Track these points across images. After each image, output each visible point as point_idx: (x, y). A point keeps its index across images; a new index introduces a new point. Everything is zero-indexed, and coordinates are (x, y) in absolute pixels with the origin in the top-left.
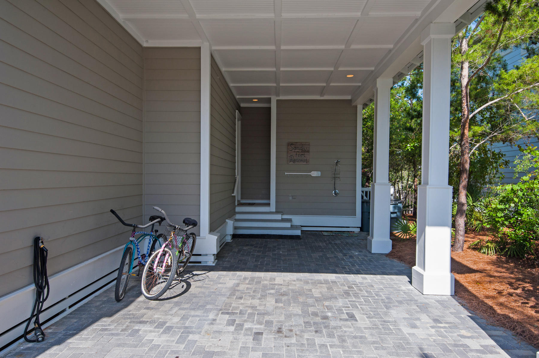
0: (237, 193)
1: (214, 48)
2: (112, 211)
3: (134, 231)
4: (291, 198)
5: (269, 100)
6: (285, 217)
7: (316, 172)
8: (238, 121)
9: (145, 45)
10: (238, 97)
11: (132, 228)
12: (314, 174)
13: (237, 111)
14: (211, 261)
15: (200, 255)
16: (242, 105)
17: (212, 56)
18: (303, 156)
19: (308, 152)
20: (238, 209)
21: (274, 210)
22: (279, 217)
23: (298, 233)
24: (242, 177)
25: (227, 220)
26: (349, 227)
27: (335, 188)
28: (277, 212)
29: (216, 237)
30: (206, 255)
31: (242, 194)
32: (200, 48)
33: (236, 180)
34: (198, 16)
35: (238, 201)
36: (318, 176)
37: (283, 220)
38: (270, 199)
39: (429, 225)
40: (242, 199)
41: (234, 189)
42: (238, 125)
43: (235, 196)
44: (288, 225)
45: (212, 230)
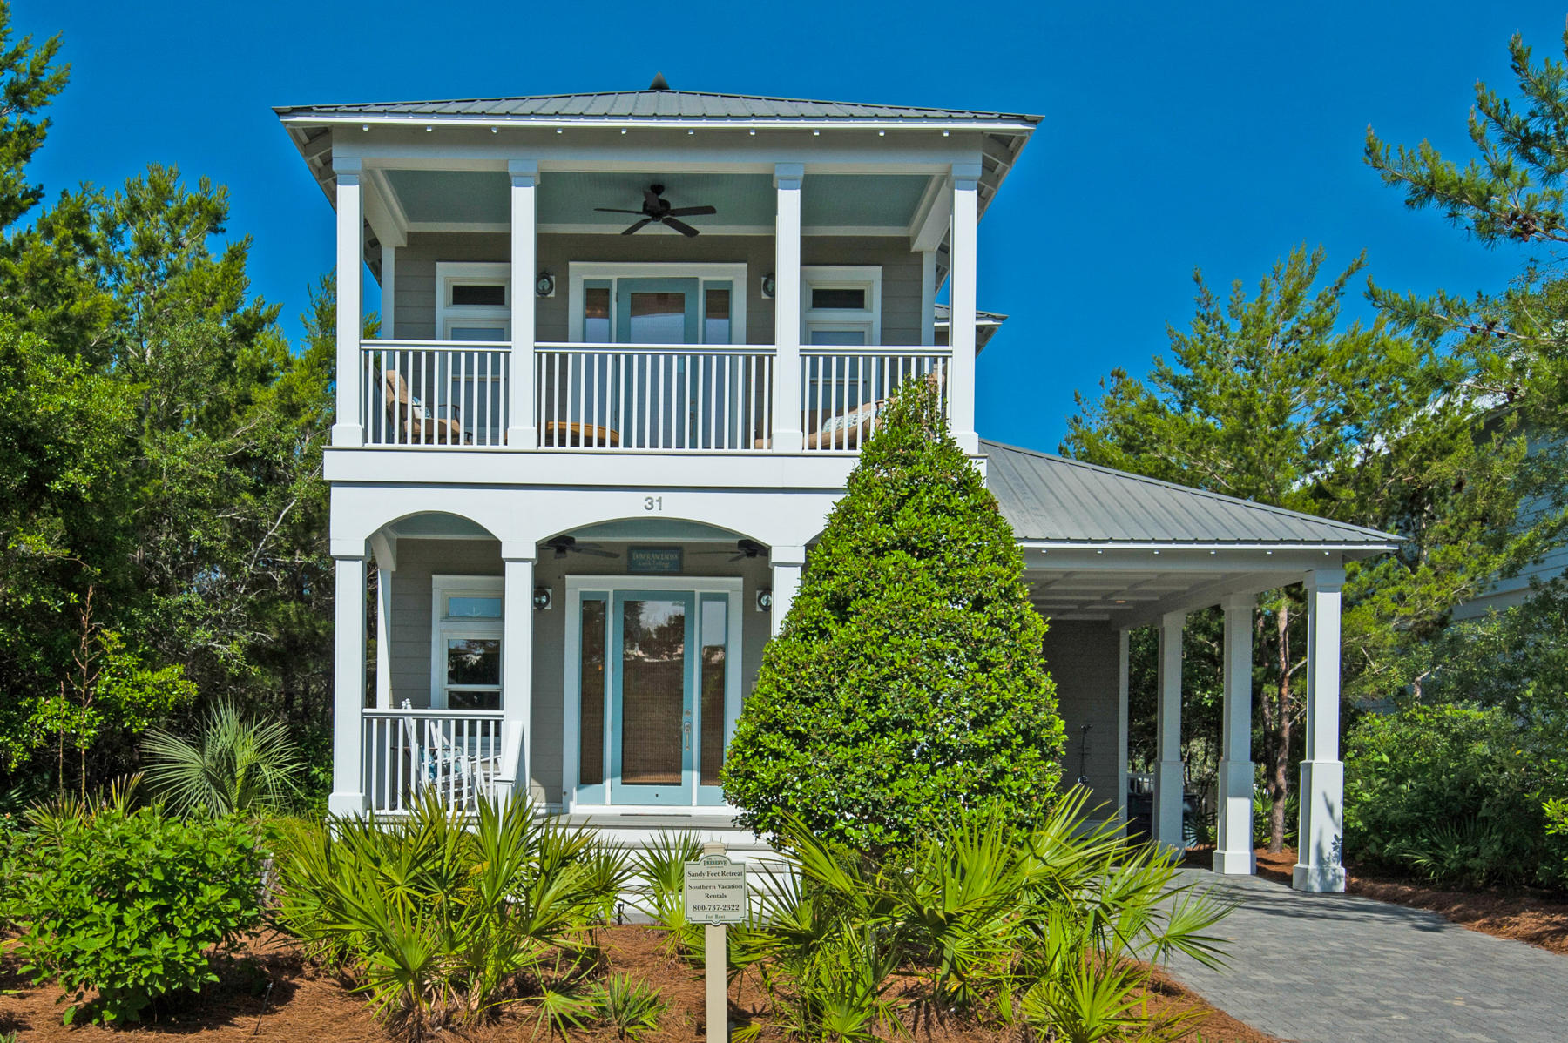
27: (1082, 772)
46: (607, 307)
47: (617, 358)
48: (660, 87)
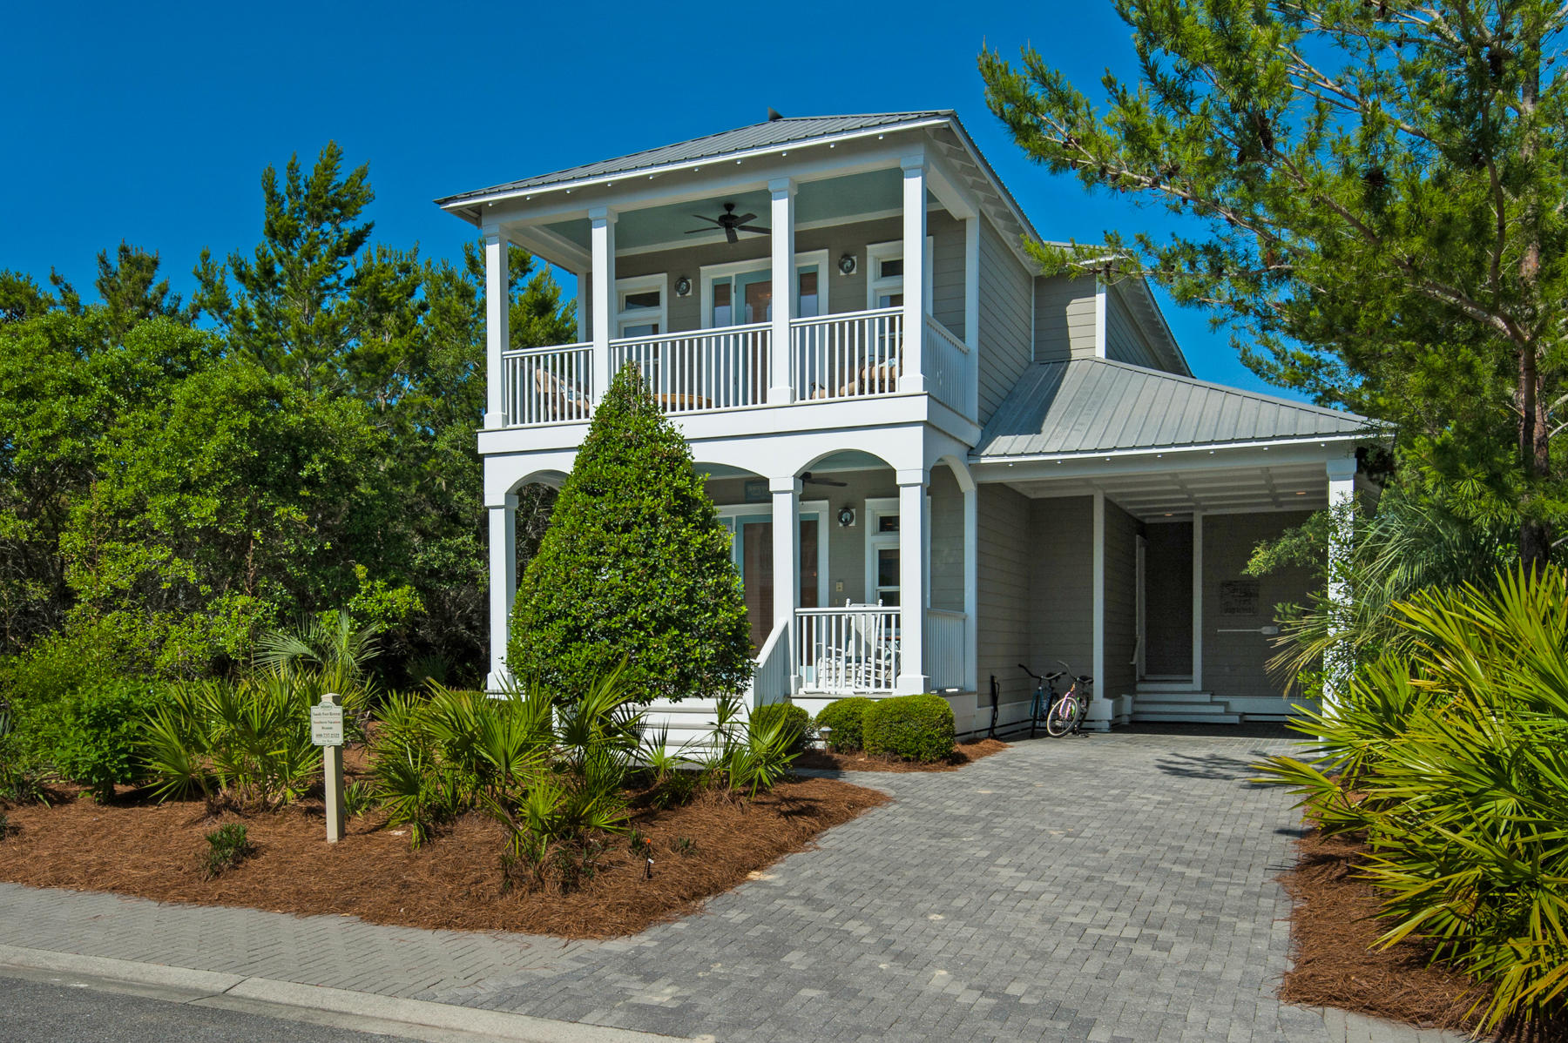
0: (1139, 659)
1: (1107, 492)
2: (1022, 666)
3: (1040, 682)
4: (1228, 670)
5: (1192, 514)
6: (1218, 698)
7: (1270, 627)
8: (1140, 547)
9: (1032, 497)
10: (1139, 515)
11: (1038, 680)
12: (1267, 630)
13: (1138, 536)
14: (1106, 726)
15: (1094, 721)
16: (1147, 523)
17: (1106, 499)
18: (1248, 603)
19: (1257, 595)
20: (1140, 687)
21: (1200, 689)
22: (1206, 698)
23: (1236, 720)
24: (1147, 638)
25: (1124, 695)
28: (1204, 691)
29: (1111, 702)
30: (1100, 721)
31: (1147, 665)
32: (1092, 496)
33: (1135, 641)
35: (1141, 676)
37: (1213, 703)
38: (1192, 674)
40: (1147, 673)
41: (1133, 655)
42: (1140, 553)
43: (1135, 665)
44: (1221, 709)
46: (729, 298)
47: (736, 337)
48: (776, 118)
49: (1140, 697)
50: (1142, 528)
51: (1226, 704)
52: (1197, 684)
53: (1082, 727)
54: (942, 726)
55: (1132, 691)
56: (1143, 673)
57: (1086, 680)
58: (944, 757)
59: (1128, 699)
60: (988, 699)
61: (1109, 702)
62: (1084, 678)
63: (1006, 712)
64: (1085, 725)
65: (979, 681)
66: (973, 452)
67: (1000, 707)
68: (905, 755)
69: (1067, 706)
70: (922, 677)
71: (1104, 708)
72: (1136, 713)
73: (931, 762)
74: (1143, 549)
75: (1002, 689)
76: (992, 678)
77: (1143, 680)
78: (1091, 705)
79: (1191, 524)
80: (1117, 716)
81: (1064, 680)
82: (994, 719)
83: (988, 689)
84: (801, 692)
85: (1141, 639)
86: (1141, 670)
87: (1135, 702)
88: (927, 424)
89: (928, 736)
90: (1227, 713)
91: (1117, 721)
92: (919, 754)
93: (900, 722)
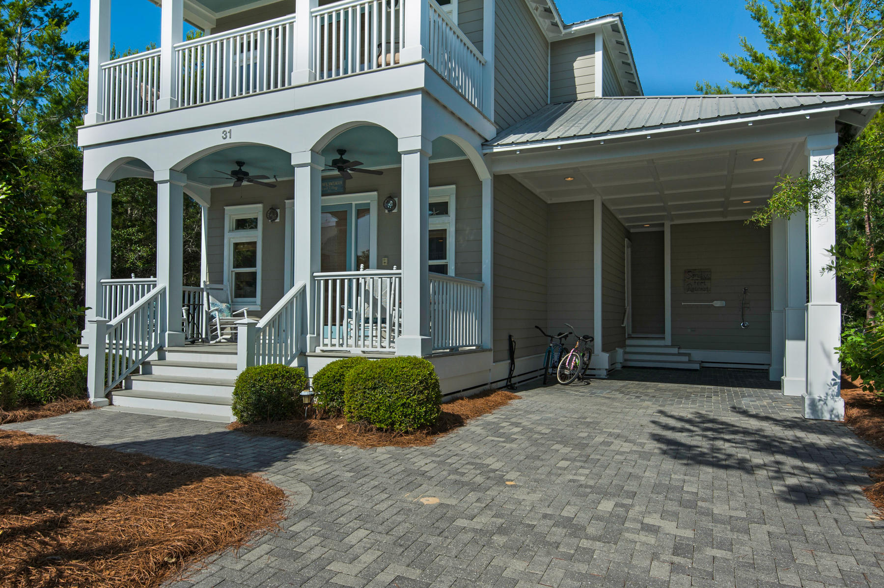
0: (627, 323)
1: (604, 198)
2: (537, 327)
3: (552, 340)
4: (689, 330)
5: (663, 225)
6: (682, 351)
7: (719, 302)
8: (628, 247)
9: (549, 202)
10: (627, 225)
11: (550, 338)
12: (717, 304)
13: (626, 239)
14: (604, 373)
15: (594, 369)
16: (632, 231)
17: (603, 204)
18: (703, 284)
19: (710, 279)
20: (628, 342)
21: (670, 344)
22: (675, 350)
23: (697, 366)
24: (633, 308)
25: (617, 349)
26: (763, 364)
27: (743, 319)
28: (673, 346)
29: (608, 355)
30: (600, 369)
31: (633, 327)
32: (593, 201)
33: (625, 311)
34: (594, 185)
35: (628, 335)
36: (721, 305)
37: (679, 354)
38: (664, 333)
39: (788, 339)
40: (633, 332)
41: (623, 320)
42: (628, 252)
43: (625, 327)
44: (686, 359)
45: (604, 350)
49: (628, 349)
50: (628, 235)
51: (689, 355)
52: (668, 341)
53: (586, 375)
54: (421, 392)
55: (623, 345)
56: (630, 332)
57: (588, 338)
58: (422, 427)
59: (620, 351)
60: (506, 354)
61: (606, 356)
62: (586, 337)
63: (522, 365)
64: (588, 372)
65: (495, 340)
66: (486, 143)
67: (517, 362)
68: (378, 425)
69: (572, 360)
70: (420, 338)
71: (602, 360)
72: (626, 360)
73: (407, 432)
74: (630, 249)
75: (518, 346)
76: (510, 337)
77: (630, 338)
78: (593, 357)
79: (663, 232)
80: (612, 363)
81: (570, 338)
82: (511, 371)
83: (506, 346)
84: (318, 350)
85: (629, 309)
86: (629, 330)
87: (625, 353)
88: (425, 92)
89: (403, 405)
90: (690, 361)
91: (613, 367)
92: (393, 424)
93: (374, 389)
